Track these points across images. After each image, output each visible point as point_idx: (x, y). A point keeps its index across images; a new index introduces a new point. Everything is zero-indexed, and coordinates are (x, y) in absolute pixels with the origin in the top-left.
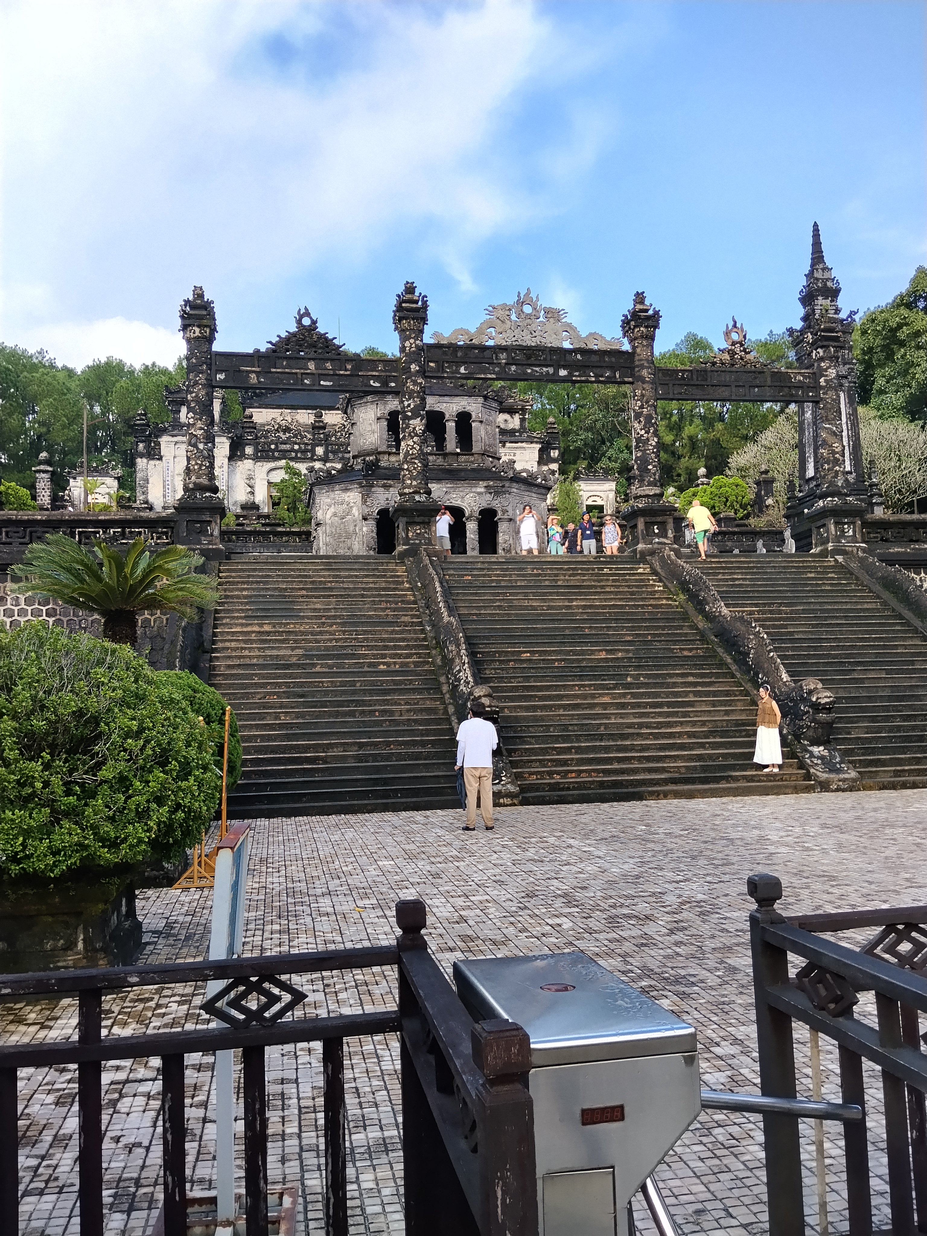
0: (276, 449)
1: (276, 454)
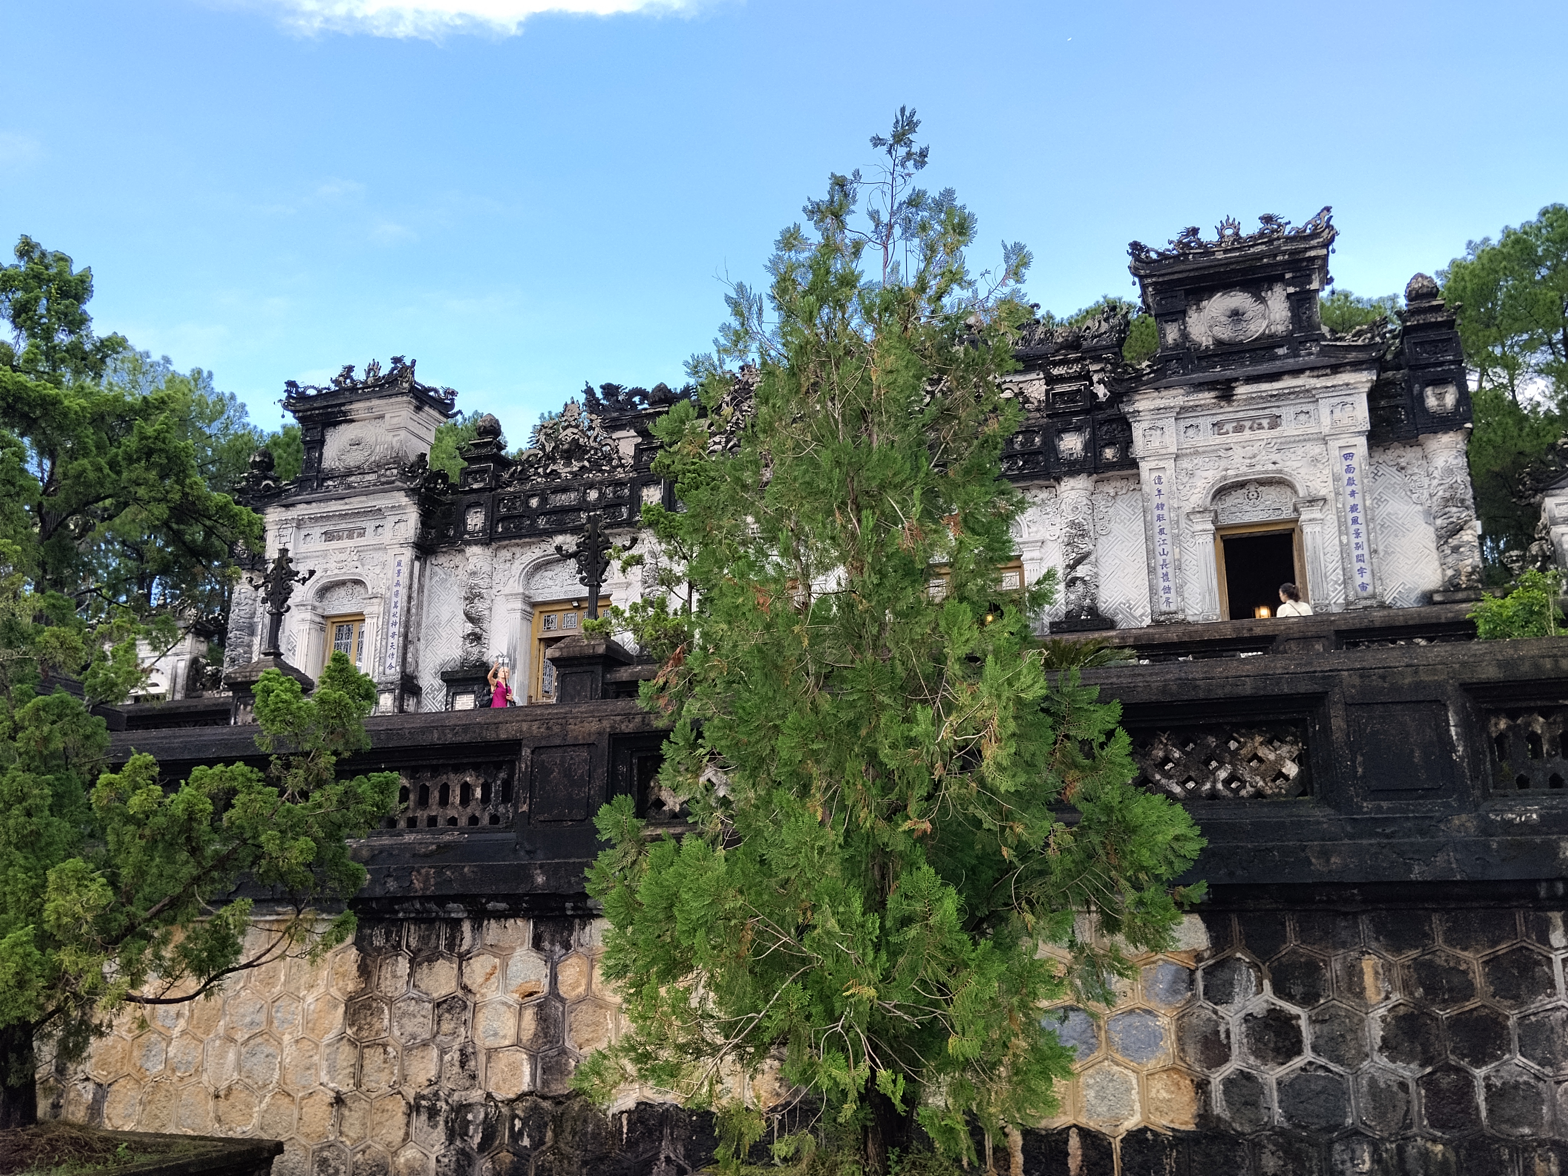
0: (542, 511)
1: (542, 522)
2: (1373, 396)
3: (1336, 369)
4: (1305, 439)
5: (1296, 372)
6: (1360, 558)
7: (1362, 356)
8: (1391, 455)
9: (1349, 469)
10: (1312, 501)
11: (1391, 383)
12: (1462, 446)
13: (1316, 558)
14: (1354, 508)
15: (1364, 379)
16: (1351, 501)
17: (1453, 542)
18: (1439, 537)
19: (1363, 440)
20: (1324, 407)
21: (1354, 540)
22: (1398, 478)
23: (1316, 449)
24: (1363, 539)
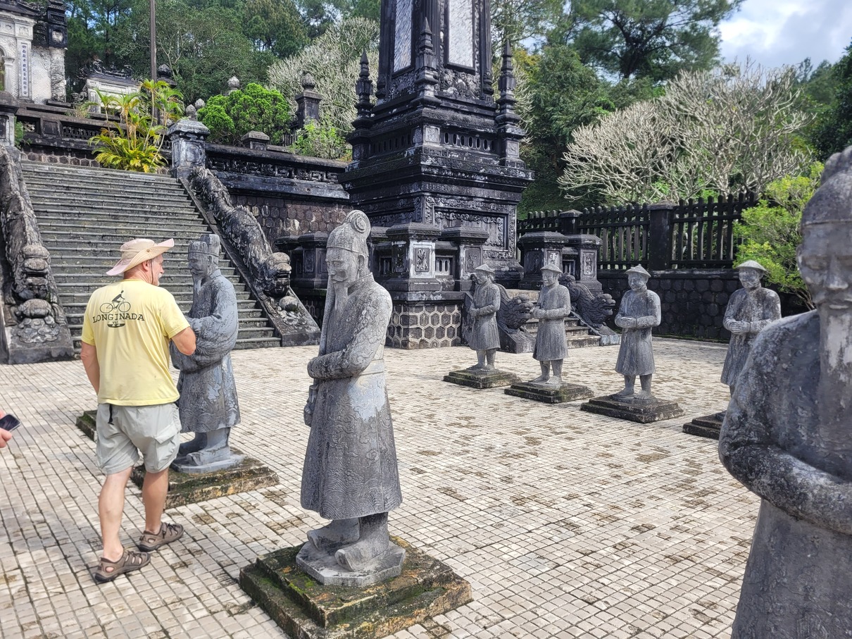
2: (35, 28)
3: (23, 15)
4: (9, 36)
5: (8, 11)
6: (25, 83)
7: (33, 14)
8: (38, 51)
9: (24, 51)
10: (10, 59)
11: (42, 25)
12: (63, 55)
13: (9, 79)
14: (24, 65)
15: (32, 22)
16: (23, 63)
17: (57, 85)
18: (52, 83)
19: (30, 43)
20: (17, 26)
21: (23, 76)
22: (39, 59)
23: (12, 41)
24: (26, 77)
